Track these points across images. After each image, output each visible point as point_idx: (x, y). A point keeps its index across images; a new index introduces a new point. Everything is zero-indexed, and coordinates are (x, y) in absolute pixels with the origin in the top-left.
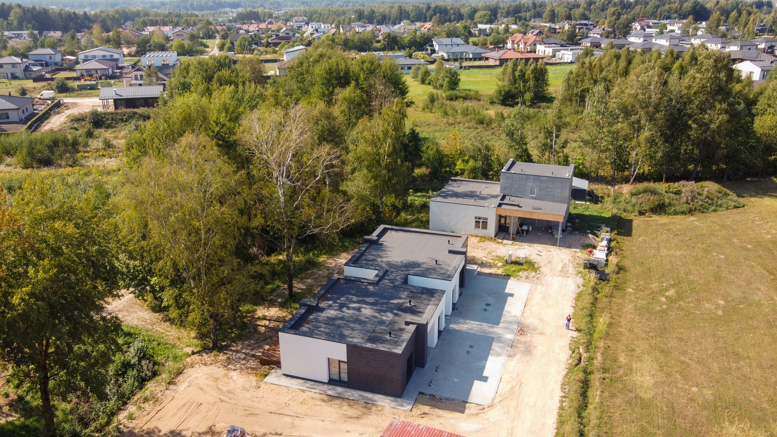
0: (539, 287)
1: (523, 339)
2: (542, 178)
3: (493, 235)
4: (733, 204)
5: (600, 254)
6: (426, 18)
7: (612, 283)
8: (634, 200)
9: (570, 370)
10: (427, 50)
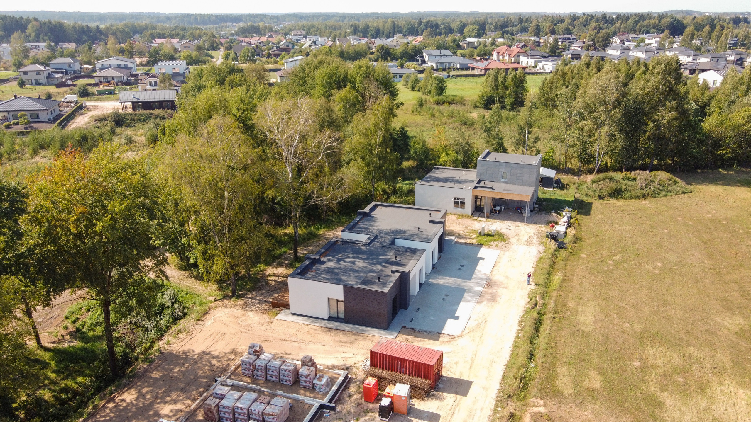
0: (507, 253)
1: (490, 290)
2: (512, 165)
3: (470, 214)
4: (682, 190)
5: (560, 228)
6: (417, 32)
7: (569, 250)
8: (595, 186)
9: (527, 312)
10: (418, 61)
